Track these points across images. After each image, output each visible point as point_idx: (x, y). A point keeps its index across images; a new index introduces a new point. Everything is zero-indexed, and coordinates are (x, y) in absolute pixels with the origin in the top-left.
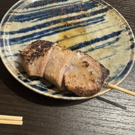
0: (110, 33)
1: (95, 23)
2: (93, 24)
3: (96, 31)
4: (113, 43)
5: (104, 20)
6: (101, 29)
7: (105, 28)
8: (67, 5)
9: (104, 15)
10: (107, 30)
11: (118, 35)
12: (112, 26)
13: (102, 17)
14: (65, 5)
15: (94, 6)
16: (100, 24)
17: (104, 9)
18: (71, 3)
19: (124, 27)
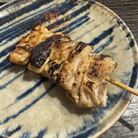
0: (100, 33)
1: (79, 25)
2: (77, 27)
4: (107, 45)
5: (89, 19)
6: (88, 32)
7: (93, 29)
8: (40, 13)
9: (88, 13)
10: (95, 30)
11: (110, 34)
12: (101, 24)
13: (86, 16)
14: (38, 13)
15: (74, 6)
16: (86, 25)
17: (86, 6)
18: (45, 9)
19: (114, 22)
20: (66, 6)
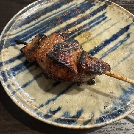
0: (118, 31)
1: (98, 23)
2: (96, 25)
3: (102, 33)
4: (125, 41)
5: (106, 18)
6: (107, 29)
7: (111, 27)
8: (62, 12)
9: (105, 13)
10: (113, 28)
11: (127, 31)
12: (118, 22)
13: (103, 15)
14: (60, 12)
15: (91, 6)
16: (104, 23)
17: (103, 6)
18: (66, 9)
19: (130, 20)
20: (85, 6)
